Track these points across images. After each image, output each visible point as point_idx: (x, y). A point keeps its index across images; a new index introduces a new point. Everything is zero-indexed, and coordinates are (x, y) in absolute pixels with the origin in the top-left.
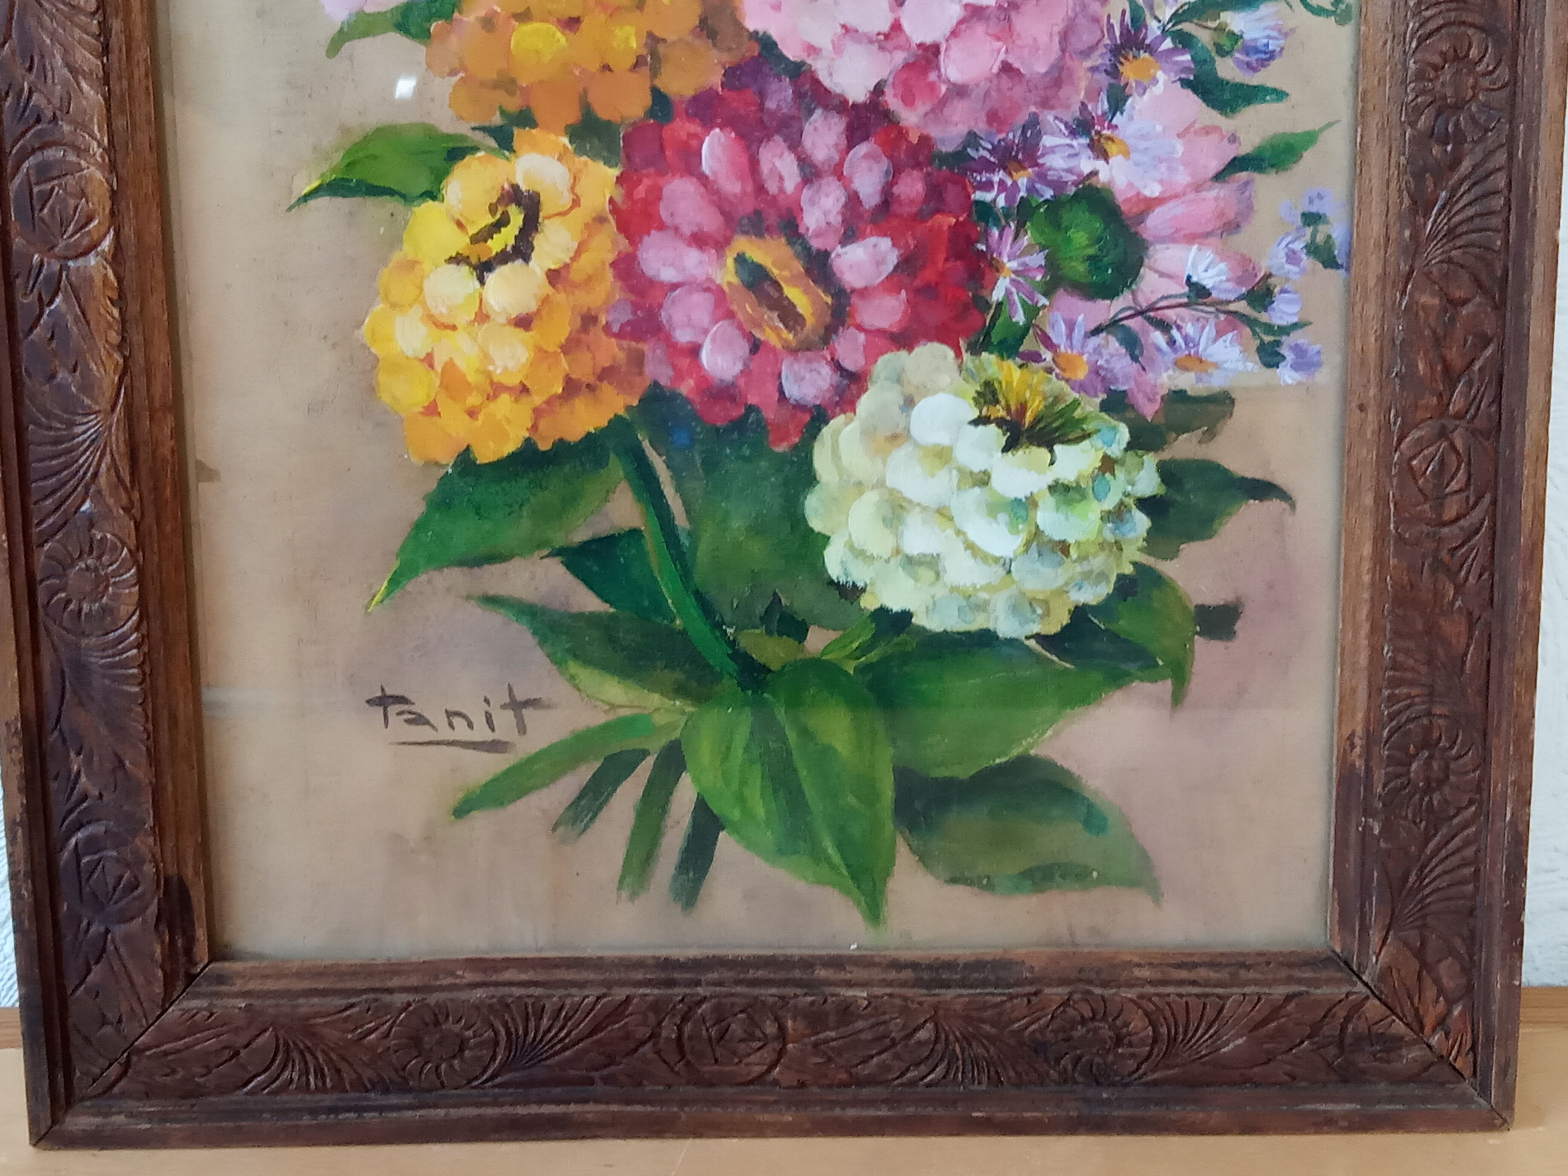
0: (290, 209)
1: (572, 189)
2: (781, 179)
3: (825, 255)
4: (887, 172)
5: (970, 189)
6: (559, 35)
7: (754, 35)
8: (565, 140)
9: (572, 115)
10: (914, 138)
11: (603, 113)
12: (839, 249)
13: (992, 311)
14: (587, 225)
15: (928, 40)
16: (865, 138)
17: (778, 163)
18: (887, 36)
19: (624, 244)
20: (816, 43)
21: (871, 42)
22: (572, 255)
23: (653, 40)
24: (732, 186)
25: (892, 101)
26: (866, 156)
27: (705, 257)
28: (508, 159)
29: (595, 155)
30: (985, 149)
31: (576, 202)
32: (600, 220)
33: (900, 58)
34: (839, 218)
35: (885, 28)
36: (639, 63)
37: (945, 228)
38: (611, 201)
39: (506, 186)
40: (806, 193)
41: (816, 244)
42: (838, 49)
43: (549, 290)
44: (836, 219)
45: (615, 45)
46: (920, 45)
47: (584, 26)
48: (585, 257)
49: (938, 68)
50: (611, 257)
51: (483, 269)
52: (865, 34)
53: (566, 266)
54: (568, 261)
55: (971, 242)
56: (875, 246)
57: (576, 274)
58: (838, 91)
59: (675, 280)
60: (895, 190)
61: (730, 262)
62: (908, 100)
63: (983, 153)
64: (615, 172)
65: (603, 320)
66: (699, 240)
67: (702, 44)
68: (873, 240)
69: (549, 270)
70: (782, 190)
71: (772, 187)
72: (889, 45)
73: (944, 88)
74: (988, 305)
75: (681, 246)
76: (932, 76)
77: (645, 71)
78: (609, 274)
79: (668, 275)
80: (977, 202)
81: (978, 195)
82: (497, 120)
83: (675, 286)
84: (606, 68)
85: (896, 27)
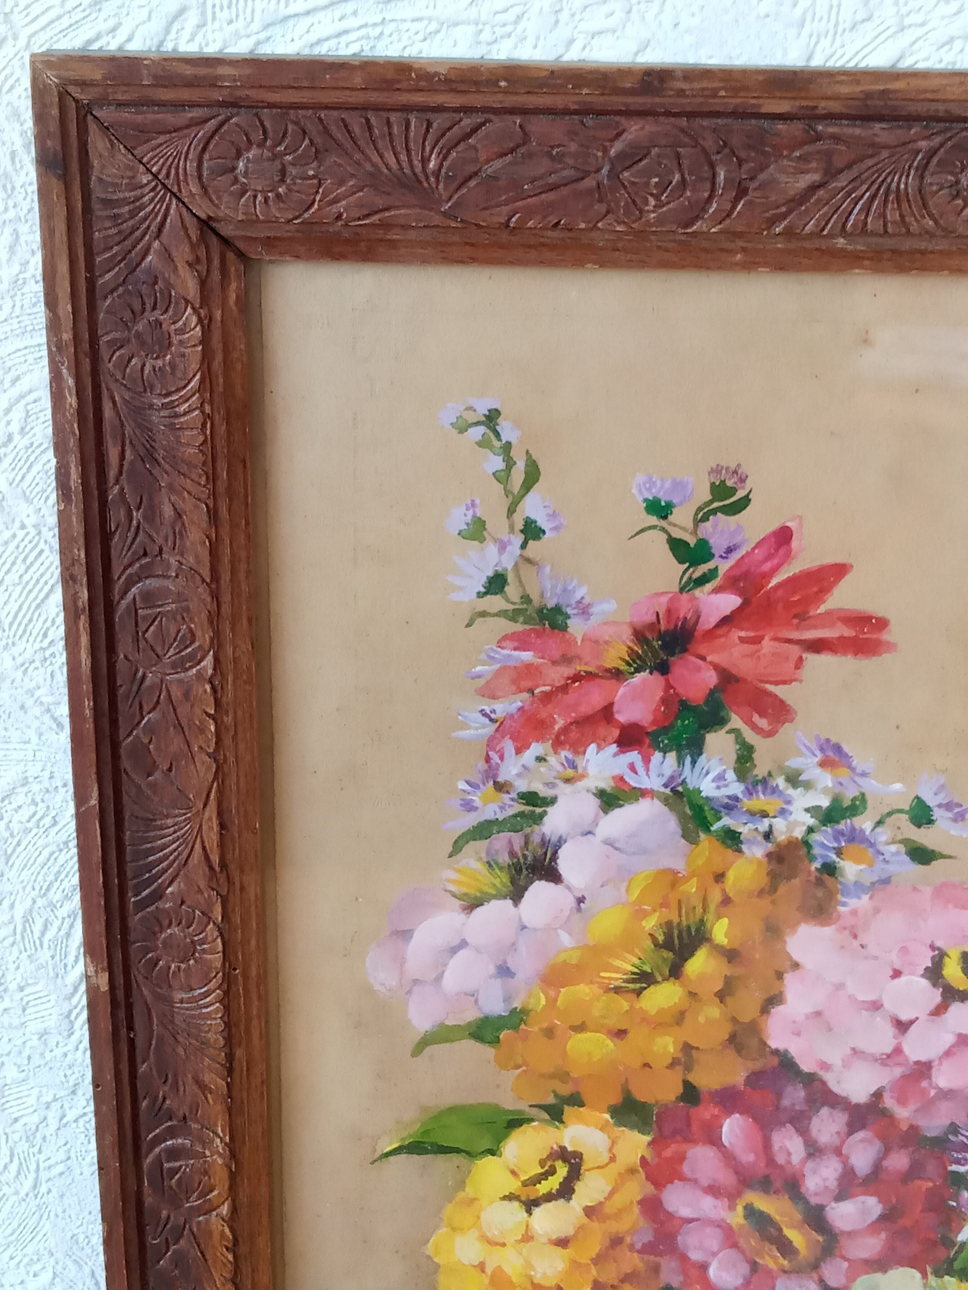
0: (372, 1163)
1: (610, 1150)
2: (789, 1154)
3: (821, 1208)
4: (879, 1151)
5: (948, 1163)
6: (608, 1042)
7: (776, 1052)
8: (607, 1116)
9: (615, 1098)
10: (904, 1127)
11: (641, 1096)
12: (833, 1204)
13: (956, 1248)
14: (620, 1174)
15: (924, 1058)
16: (863, 1127)
17: (788, 1144)
18: (889, 1056)
19: (650, 1189)
20: (829, 1059)
21: (876, 1060)
22: (606, 1195)
23: (687, 1048)
24: (747, 1157)
25: (889, 1102)
26: (862, 1141)
27: (718, 1203)
28: (557, 1128)
29: (632, 1127)
30: (963, 1135)
31: (613, 1159)
32: (632, 1171)
33: (898, 1072)
34: (835, 1183)
35: (889, 1050)
36: (674, 1063)
37: (924, 1190)
38: (643, 1158)
39: (555, 1147)
40: (810, 1165)
41: (814, 1200)
42: (846, 1065)
43: (585, 1220)
44: (832, 1183)
45: (655, 1048)
46: (917, 1063)
47: (630, 1036)
48: (617, 1197)
49: (930, 1078)
50: (639, 1198)
51: (531, 1205)
52: (872, 1055)
53: (601, 1203)
54: (602, 1200)
55: (944, 1201)
56: (863, 1202)
57: (609, 1208)
58: (844, 1094)
59: (691, 1216)
60: (885, 1163)
61: (740, 1209)
62: (902, 1101)
63: (961, 1138)
64: (647, 1138)
65: (628, 1240)
66: (713, 1190)
67: (731, 1053)
68: (861, 1198)
69: (587, 1206)
70: (789, 1162)
71: (780, 1159)
72: (890, 1062)
73: (933, 1093)
74: (953, 1244)
75: (699, 1193)
76: (924, 1084)
77: (679, 1069)
78: (636, 1210)
79: (685, 1212)
80: (953, 1172)
81: (954, 1168)
82: (551, 1100)
83: (691, 1221)
84: (647, 1065)
85: (898, 1050)
